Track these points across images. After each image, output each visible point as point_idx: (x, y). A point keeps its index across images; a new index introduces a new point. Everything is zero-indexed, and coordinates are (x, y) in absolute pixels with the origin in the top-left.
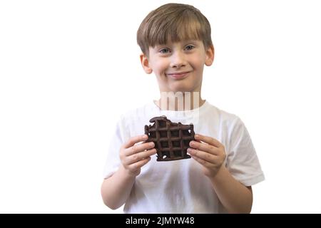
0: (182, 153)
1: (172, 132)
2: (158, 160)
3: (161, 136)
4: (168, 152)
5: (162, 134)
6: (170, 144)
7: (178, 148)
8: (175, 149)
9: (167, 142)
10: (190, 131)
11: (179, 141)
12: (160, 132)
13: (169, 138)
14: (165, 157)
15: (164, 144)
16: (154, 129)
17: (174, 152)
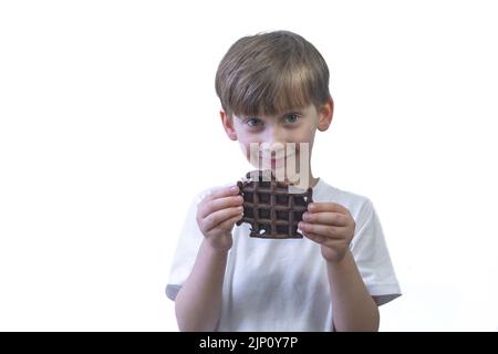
0: (290, 229)
1: (277, 197)
2: (252, 235)
3: (261, 201)
4: (270, 226)
5: (263, 198)
6: (273, 215)
7: (286, 222)
8: (280, 222)
9: (269, 210)
10: (306, 198)
11: (287, 212)
12: (260, 195)
13: (272, 205)
14: (262, 231)
15: (263, 213)
16: (250, 189)
17: (278, 226)
